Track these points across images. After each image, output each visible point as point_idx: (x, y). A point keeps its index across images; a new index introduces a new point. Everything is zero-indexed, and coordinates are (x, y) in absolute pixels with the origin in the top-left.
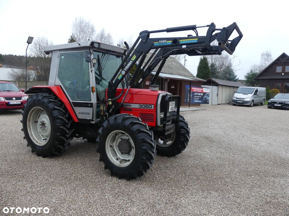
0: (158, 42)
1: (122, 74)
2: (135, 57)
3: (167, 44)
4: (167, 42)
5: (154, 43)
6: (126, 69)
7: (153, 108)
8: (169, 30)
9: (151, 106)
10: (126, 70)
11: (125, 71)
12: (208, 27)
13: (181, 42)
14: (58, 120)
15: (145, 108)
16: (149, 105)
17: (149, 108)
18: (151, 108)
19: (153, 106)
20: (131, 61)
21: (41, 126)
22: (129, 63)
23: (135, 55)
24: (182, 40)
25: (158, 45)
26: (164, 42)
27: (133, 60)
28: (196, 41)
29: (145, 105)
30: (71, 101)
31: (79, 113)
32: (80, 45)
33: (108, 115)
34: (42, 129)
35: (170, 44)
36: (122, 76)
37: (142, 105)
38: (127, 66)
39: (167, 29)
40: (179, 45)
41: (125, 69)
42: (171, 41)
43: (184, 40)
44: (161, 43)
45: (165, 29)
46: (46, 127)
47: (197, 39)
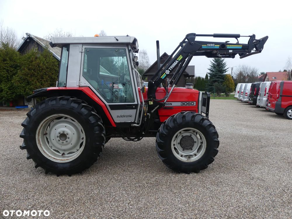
0: (206, 45)
1: (166, 73)
2: (182, 57)
3: (215, 48)
4: (215, 46)
5: (202, 46)
6: (171, 68)
7: (195, 105)
8: (215, 36)
9: (194, 103)
10: (171, 70)
11: (169, 70)
12: (250, 37)
13: (228, 47)
14: (97, 127)
15: (187, 105)
16: (191, 102)
17: (191, 105)
18: (194, 104)
19: (195, 103)
20: (176, 61)
21: (59, 139)
22: (175, 62)
23: (181, 55)
24: (228, 46)
25: (206, 47)
26: (212, 46)
27: (179, 60)
28: (241, 48)
29: (187, 102)
30: (107, 104)
31: (118, 117)
32: (117, 40)
33: (150, 116)
34: (61, 141)
35: (218, 47)
36: (165, 75)
37: (184, 102)
38: (171, 66)
39: (214, 34)
40: (226, 50)
41: (169, 68)
42: (219, 46)
43: (230, 46)
44: (209, 46)
45: (213, 34)
46: (69, 138)
47: (242, 46)
